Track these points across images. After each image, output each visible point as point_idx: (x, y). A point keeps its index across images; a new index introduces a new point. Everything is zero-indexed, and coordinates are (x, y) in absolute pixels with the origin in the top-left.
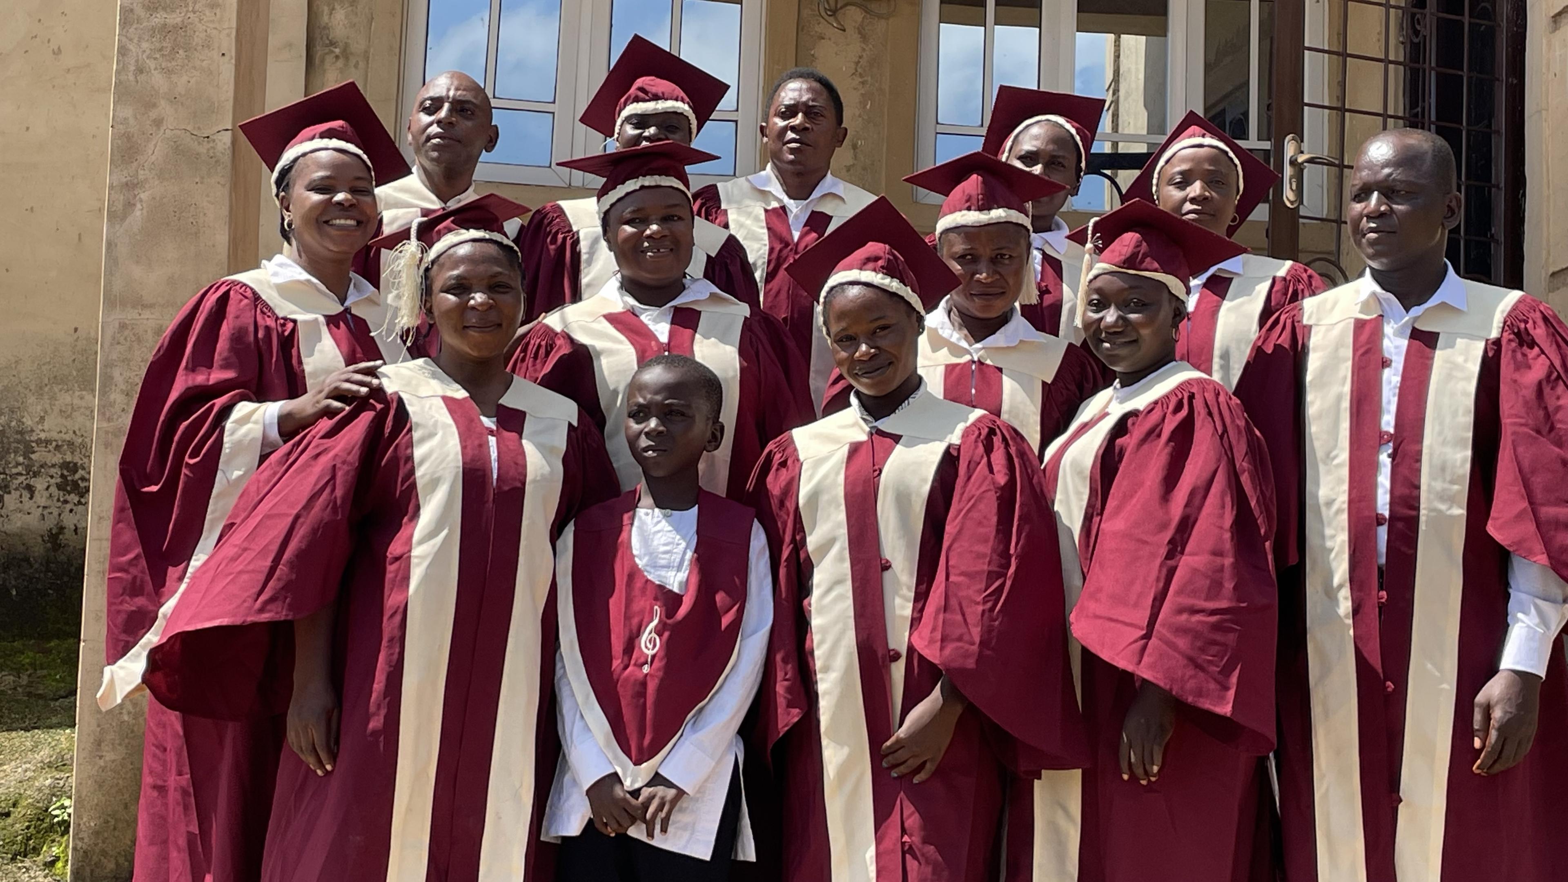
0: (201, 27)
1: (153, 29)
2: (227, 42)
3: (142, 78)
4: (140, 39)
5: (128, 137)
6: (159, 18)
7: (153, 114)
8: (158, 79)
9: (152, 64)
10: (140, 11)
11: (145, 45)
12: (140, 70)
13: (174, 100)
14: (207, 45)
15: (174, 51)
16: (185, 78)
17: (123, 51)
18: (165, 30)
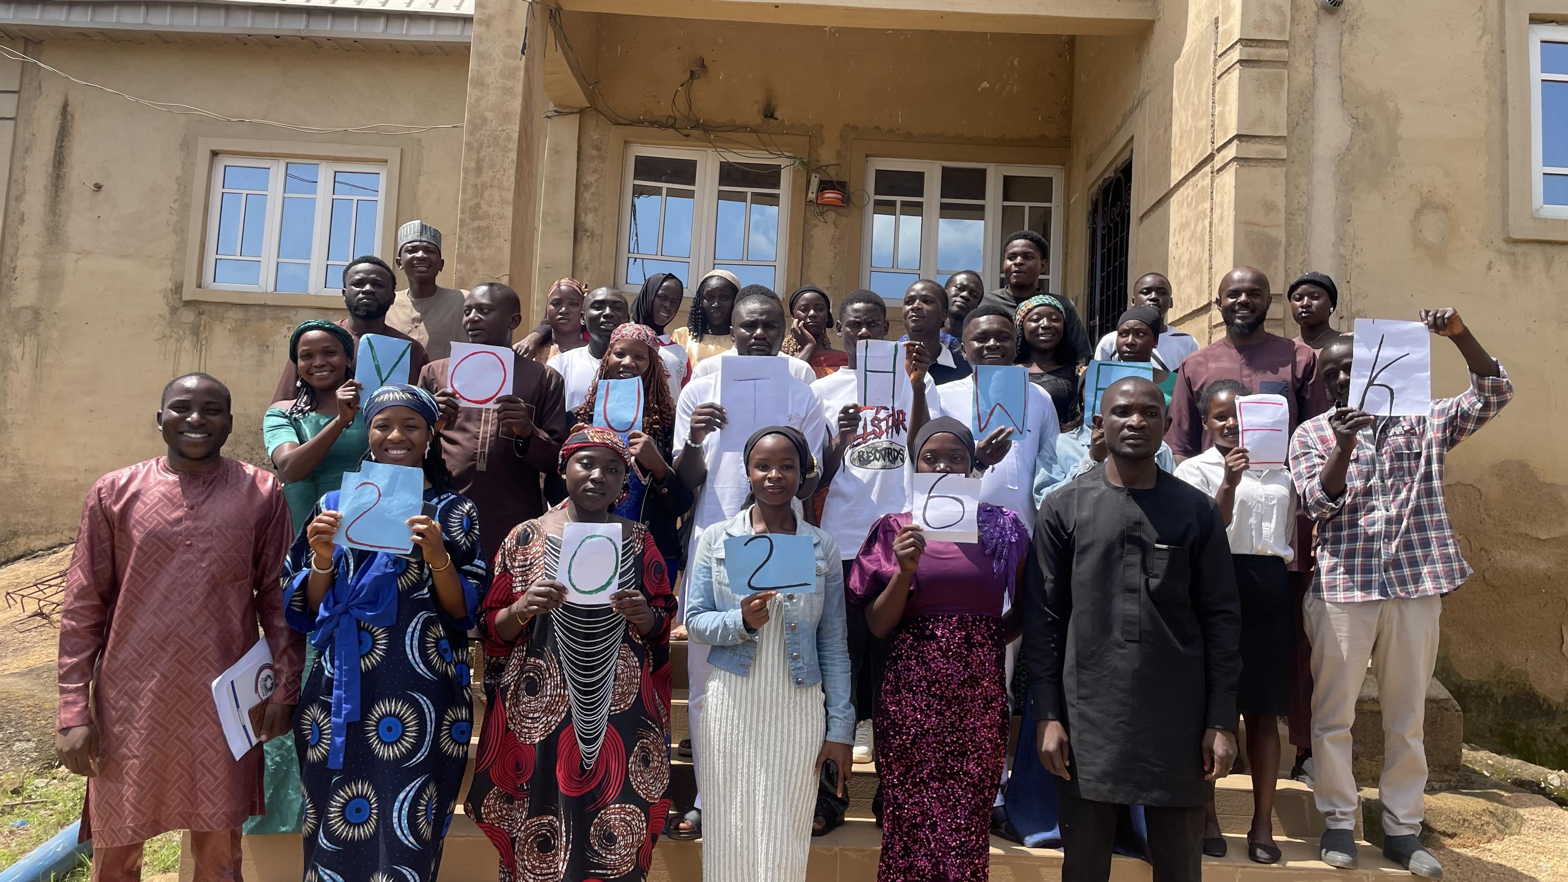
0: (495, 227)
1: (474, 229)
2: (507, 234)
3: (469, 251)
4: (468, 233)
5: (463, 278)
6: (476, 224)
7: (474, 268)
8: (476, 252)
9: (473, 245)
10: (468, 220)
11: (470, 236)
12: (468, 247)
13: (483, 261)
14: (499, 235)
15: (483, 239)
16: (488, 251)
17: (460, 239)
18: (479, 229)
